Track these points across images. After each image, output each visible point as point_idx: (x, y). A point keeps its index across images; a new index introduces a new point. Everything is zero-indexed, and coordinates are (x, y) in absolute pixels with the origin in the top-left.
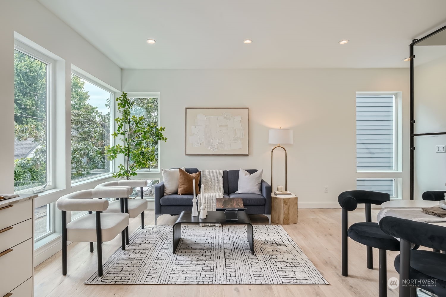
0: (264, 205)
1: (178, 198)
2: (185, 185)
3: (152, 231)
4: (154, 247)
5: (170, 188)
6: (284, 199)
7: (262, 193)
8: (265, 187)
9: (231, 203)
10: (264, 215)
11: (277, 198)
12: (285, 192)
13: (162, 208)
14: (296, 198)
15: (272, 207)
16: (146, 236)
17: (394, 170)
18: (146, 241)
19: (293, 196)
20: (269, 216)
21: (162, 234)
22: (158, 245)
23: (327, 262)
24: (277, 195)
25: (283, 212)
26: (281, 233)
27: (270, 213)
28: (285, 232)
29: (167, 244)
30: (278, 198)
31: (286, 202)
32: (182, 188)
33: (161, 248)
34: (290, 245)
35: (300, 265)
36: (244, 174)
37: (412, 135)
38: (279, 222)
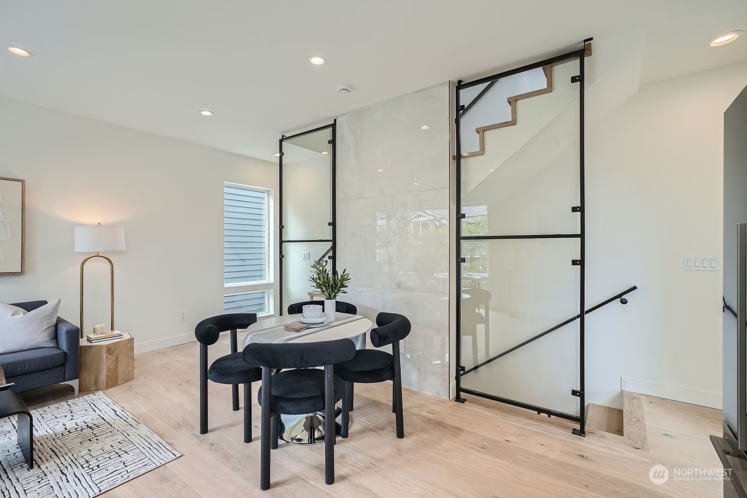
0: (63, 365)
6: (106, 345)
7: (57, 343)
8: (64, 331)
10: (61, 383)
11: (92, 346)
12: (109, 332)
14: (132, 340)
15: (80, 365)
17: (266, 281)
19: (126, 337)
20: (75, 383)
23: (180, 424)
24: (92, 342)
25: (105, 367)
26: (100, 405)
27: (75, 376)
28: (109, 401)
30: (95, 346)
31: (110, 350)
34: (118, 421)
35: (135, 447)
37: (281, 242)
38: (97, 387)
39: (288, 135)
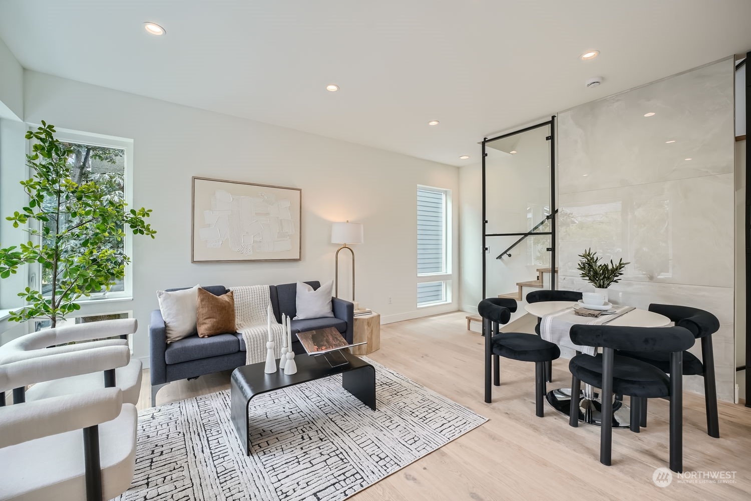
0: (345, 332)
1: (204, 345)
2: (214, 318)
3: (155, 422)
4: (191, 455)
5: (179, 326)
6: (366, 319)
7: (335, 314)
8: (345, 305)
9: (325, 339)
11: (357, 319)
12: (362, 309)
13: (169, 369)
14: (379, 316)
16: (148, 437)
17: (443, 273)
18: (161, 449)
19: (374, 314)
21: (187, 423)
22: (198, 449)
24: (360, 315)
25: (366, 336)
28: (378, 364)
29: (217, 441)
30: (359, 319)
31: (369, 322)
32: (208, 325)
33: (210, 454)
35: (439, 406)
36: (307, 290)
37: (484, 235)
38: (360, 352)
39: (489, 138)
